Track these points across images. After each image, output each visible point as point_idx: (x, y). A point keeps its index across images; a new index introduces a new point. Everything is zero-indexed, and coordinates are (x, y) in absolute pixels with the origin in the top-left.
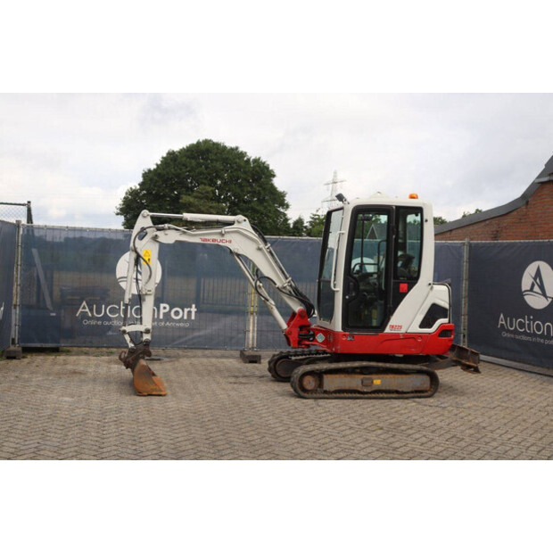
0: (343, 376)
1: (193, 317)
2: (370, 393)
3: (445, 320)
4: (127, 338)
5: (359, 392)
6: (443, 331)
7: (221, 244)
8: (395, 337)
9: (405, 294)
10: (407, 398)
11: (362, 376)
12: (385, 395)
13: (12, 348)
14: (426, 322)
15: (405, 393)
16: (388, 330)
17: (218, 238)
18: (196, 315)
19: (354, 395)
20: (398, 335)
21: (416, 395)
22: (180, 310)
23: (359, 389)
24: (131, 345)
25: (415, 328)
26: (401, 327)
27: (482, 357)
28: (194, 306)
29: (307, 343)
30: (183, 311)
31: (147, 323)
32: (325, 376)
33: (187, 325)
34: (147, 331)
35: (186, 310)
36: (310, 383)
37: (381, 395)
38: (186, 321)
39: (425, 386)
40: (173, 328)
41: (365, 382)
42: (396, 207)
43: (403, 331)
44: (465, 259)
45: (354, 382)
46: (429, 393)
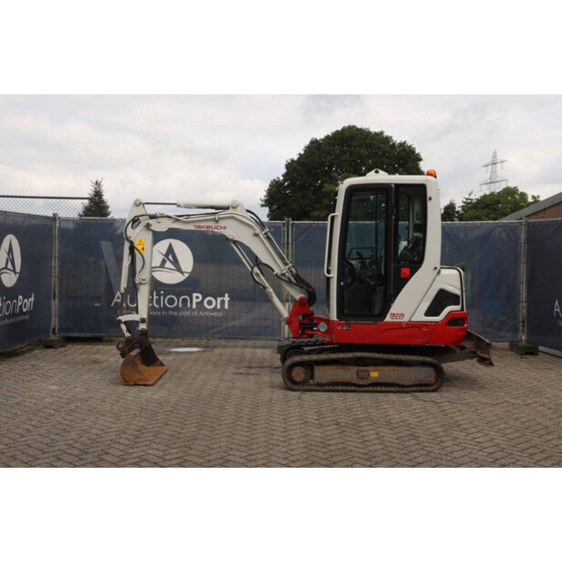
0: (335, 367)
1: (226, 307)
2: (368, 386)
3: (457, 308)
4: (124, 327)
5: (355, 385)
6: (453, 320)
7: (216, 230)
8: (397, 326)
9: (407, 280)
10: (407, 392)
11: (358, 368)
12: (384, 388)
13: (53, 337)
14: (434, 309)
15: (407, 386)
16: (388, 319)
17: (213, 224)
18: (229, 304)
19: (349, 388)
20: (400, 323)
21: (419, 388)
22: (213, 300)
23: (355, 382)
24: (127, 334)
25: (420, 316)
26: (403, 315)
27: (541, 348)
28: (227, 295)
29: (309, 332)
30: (216, 300)
31: (143, 312)
32: (316, 368)
33: (221, 314)
34: (143, 321)
35: (219, 299)
36: (299, 374)
37: (379, 388)
38: (219, 311)
39: (430, 379)
40: (206, 317)
41: (361, 374)
42: (396, 185)
43: (406, 319)
44: (523, 241)
45: (349, 374)
46: (435, 387)
